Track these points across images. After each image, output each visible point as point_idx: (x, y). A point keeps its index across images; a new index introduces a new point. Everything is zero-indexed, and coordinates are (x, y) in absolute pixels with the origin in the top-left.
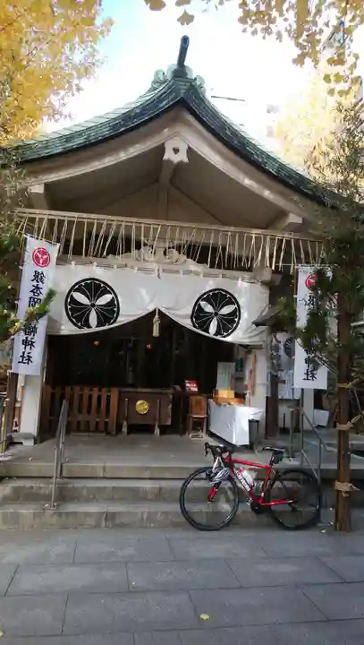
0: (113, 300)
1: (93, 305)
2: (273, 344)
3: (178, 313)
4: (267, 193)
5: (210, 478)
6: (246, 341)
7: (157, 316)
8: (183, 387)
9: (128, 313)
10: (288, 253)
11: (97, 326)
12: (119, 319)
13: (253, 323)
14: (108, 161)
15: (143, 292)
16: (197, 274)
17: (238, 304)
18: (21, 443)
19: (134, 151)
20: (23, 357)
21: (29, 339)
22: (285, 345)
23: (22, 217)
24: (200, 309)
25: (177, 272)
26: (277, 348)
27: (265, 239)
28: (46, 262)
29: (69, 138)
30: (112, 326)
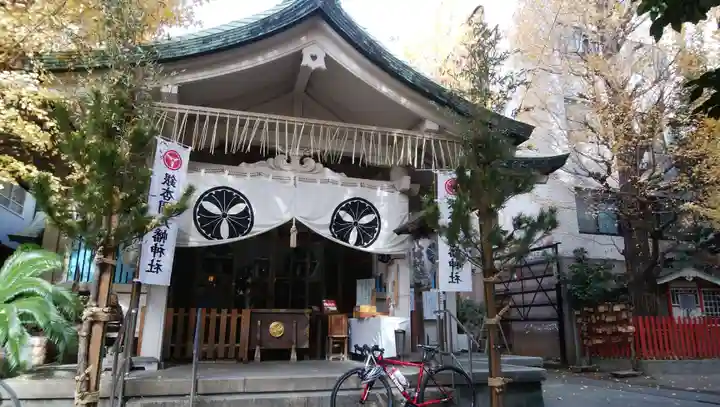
0: (246, 209)
1: (224, 216)
2: (416, 251)
3: (316, 222)
4: (403, 101)
5: (363, 377)
6: (387, 251)
7: (294, 226)
8: (321, 306)
9: (262, 223)
10: (428, 156)
11: (229, 238)
12: (253, 229)
13: (395, 231)
14: (245, 65)
15: (279, 200)
16: (335, 183)
17: (377, 213)
18: (143, 369)
19: (273, 55)
20: (151, 265)
21: (158, 246)
22: (428, 252)
23: (162, 112)
24: (339, 219)
25: (314, 181)
26: (420, 255)
27: (406, 138)
28: (178, 165)
29: (206, 40)
30: (245, 237)
